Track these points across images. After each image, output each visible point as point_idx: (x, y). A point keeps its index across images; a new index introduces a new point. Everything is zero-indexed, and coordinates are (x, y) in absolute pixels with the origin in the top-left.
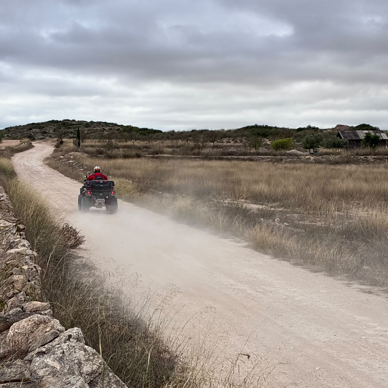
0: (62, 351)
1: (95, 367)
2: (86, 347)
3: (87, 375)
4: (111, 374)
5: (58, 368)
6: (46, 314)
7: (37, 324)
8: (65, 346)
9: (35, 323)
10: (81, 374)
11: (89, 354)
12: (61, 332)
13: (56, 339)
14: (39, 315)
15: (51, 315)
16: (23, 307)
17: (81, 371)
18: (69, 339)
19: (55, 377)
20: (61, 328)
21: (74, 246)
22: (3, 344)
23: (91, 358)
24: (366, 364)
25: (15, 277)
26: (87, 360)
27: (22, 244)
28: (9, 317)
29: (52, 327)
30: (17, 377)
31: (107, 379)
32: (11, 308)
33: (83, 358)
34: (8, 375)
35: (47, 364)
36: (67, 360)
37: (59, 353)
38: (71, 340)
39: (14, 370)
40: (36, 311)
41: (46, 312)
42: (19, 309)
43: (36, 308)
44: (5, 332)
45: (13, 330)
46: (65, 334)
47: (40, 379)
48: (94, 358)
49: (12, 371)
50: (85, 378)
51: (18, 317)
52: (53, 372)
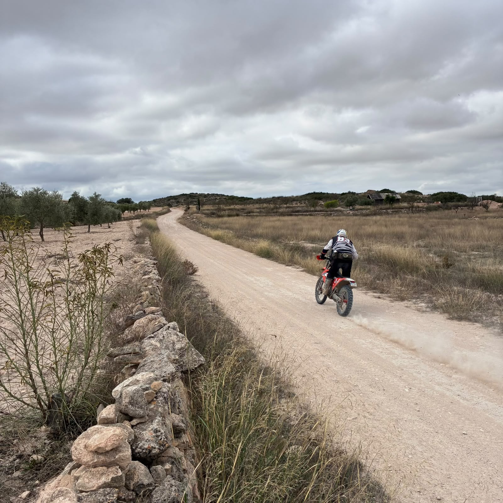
0: (163, 336)
1: (183, 345)
2: (178, 333)
3: (178, 350)
4: (193, 349)
5: (159, 346)
6: (158, 314)
7: (151, 320)
8: (165, 333)
9: (149, 319)
10: (174, 349)
11: (180, 337)
12: (164, 325)
13: (161, 329)
14: (152, 315)
15: (161, 315)
16: (144, 311)
17: (175, 348)
18: (168, 329)
19: (154, 351)
20: (165, 322)
21: (192, 274)
22: (131, 333)
23: (181, 340)
24: (371, 343)
25: (144, 293)
26: (178, 341)
27: (153, 273)
28: (134, 316)
29: (159, 322)
30: (131, 351)
31: (191, 352)
32: (137, 311)
33: (176, 340)
34: (125, 350)
35: (151, 344)
36: (166, 341)
37: (161, 337)
38: (169, 329)
39: (129, 347)
40: (153, 313)
42: (142, 312)
43: (153, 311)
44: (132, 326)
45: (136, 324)
46: (167, 326)
47: (145, 352)
48: (183, 340)
49: (128, 348)
50: (177, 352)
51: (140, 316)
52: (155, 349)
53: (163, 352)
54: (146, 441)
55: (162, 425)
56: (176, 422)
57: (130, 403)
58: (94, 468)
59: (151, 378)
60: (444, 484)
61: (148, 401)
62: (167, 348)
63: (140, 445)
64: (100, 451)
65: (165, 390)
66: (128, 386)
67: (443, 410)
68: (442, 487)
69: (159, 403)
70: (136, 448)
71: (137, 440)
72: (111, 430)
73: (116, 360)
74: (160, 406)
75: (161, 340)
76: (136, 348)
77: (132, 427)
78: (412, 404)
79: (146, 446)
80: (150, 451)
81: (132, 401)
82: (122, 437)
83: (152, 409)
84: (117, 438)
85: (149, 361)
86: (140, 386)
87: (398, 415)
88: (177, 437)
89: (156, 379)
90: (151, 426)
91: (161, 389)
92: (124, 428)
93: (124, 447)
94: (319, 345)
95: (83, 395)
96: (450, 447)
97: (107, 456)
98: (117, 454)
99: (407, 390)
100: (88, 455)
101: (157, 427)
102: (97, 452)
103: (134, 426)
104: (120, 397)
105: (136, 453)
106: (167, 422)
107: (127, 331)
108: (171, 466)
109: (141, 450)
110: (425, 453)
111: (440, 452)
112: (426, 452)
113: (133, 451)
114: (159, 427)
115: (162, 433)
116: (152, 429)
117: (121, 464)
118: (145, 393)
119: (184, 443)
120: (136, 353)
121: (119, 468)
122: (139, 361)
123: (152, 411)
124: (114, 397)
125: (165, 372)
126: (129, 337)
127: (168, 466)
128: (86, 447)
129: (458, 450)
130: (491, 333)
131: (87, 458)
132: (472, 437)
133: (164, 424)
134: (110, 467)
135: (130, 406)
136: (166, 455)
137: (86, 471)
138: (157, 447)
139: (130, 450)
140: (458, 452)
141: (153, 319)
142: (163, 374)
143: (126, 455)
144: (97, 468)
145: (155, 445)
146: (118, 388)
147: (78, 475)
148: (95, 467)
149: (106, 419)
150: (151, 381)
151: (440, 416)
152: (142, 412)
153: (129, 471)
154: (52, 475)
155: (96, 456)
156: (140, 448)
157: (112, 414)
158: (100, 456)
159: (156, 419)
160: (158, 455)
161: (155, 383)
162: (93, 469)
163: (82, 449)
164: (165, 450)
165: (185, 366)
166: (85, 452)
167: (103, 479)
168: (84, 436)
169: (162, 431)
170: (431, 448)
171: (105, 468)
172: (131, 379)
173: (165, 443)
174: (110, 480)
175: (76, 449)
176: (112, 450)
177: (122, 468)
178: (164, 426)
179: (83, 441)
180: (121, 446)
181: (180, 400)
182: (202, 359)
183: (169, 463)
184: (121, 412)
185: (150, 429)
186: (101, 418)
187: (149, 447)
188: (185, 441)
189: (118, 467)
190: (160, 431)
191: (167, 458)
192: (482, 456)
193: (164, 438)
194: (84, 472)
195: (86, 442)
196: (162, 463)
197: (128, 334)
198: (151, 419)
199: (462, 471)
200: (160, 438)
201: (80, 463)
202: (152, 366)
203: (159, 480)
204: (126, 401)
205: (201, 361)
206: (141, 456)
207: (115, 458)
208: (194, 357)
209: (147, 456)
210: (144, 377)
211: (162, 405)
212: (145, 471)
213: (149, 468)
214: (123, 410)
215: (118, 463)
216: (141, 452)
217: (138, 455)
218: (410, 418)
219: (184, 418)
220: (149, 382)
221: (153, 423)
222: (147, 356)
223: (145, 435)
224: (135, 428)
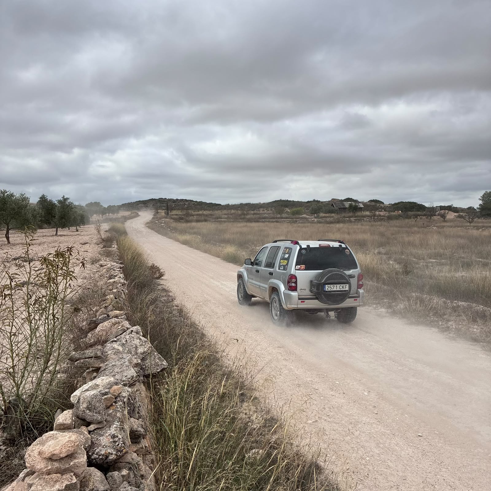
0: (125, 340)
1: (146, 349)
2: (141, 337)
3: (140, 354)
4: (155, 354)
5: (121, 350)
6: (122, 318)
7: (114, 324)
8: (127, 337)
9: (112, 323)
10: (137, 353)
11: (142, 341)
12: (128, 329)
13: (124, 333)
14: (116, 319)
15: (125, 319)
16: (108, 314)
17: (137, 352)
18: (131, 333)
19: (115, 355)
20: (128, 326)
21: (159, 278)
22: (94, 337)
23: (144, 344)
25: (108, 297)
26: (141, 345)
27: (119, 276)
28: (97, 320)
29: (122, 326)
30: (92, 355)
31: (153, 356)
32: (100, 315)
33: (138, 344)
34: (87, 354)
35: (114, 348)
36: (128, 345)
37: (124, 341)
38: (132, 333)
39: (91, 351)
40: (116, 317)
41: (122, 317)
42: (105, 315)
43: (117, 315)
44: (95, 330)
45: (99, 328)
46: (129, 330)
47: (106, 356)
48: (145, 344)
49: (89, 352)
50: (139, 356)
51: (104, 320)
52: (117, 352)
53: (125, 356)
54: (104, 448)
55: (120, 430)
56: (135, 427)
57: (88, 408)
58: (48, 475)
59: (111, 382)
60: (399, 486)
61: (106, 406)
62: (129, 352)
63: (97, 451)
64: (54, 458)
65: (124, 394)
66: (87, 390)
67: (400, 412)
68: (398, 488)
69: (118, 408)
70: (92, 455)
71: (94, 446)
72: (67, 436)
73: (77, 364)
74: (119, 411)
75: (123, 344)
76: (98, 352)
77: (90, 432)
78: (370, 407)
79: (103, 452)
80: (107, 457)
81: (90, 406)
82: (77, 444)
83: (111, 414)
84: (73, 444)
85: (110, 365)
86: (99, 391)
87: (357, 418)
88: (136, 443)
89: (116, 384)
90: (109, 431)
91: (120, 393)
92: (81, 434)
93: (80, 454)
94: (282, 349)
95: (42, 400)
96: (406, 449)
97: (62, 462)
98: (72, 461)
99: (366, 394)
100: (42, 462)
101: (115, 432)
102: (51, 459)
103: (91, 431)
104: (78, 402)
105: (93, 459)
106: (125, 427)
107: (90, 335)
108: (128, 472)
109: (98, 456)
110: (382, 456)
111: (396, 454)
112: (384, 454)
113: (89, 457)
114: (117, 433)
115: (119, 439)
116: (109, 435)
117: (76, 471)
118: (103, 398)
119: (142, 448)
120: (97, 357)
121: (74, 475)
122: (101, 365)
123: (110, 416)
124: (73, 402)
125: (126, 377)
126: (92, 341)
127: (125, 472)
128: (40, 453)
129: (413, 452)
130: (447, 338)
131: (40, 465)
132: (427, 439)
133: (122, 429)
134: (64, 474)
135: (88, 411)
136: (123, 461)
137: (40, 479)
138: (114, 453)
139: (86, 457)
140: (413, 454)
141: (117, 323)
142: (124, 379)
143: (81, 461)
144: (51, 476)
145: (113, 451)
146: (77, 393)
147: (31, 482)
148: (49, 473)
149: (62, 425)
150: (110, 385)
151: (397, 419)
152: (100, 417)
153: (84, 477)
154: (7, 481)
155: (50, 463)
156: (96, 454)
157: (69, 420)
158: (54, 463)
159: (114, 424)
160: (116, 461)
161: (115, 387)
162: (47, 477)
163: (36, 456)
164: (123, 456)
165: (147, 370)
166: (38, 459)
167: (57, 486)
168: (38, 443)
169: (120, 437)
170: (388, 450)
171: (59, 475)
172: (90, 384)
173: (123, 449)
174: (64, 488)
175: (30, 456)
176: (66, 457)
177: (76, 475)
178: (123, 431)
179: (37, 447)
180: (76, 453)
181: (140, 405)
182: (165, 363)
183: (127, 469)
184: (78, 417)
185: (107, 435)
186: (57, 423)
187: (106, 453)
188: (144, 446)
189: (72, 474)
190: (117, 437)
191: (125, 463)
192: (436, 457)
193: (122, 444)
194: (37, 479)
195: (40, 448)
196: (119, 469)
197: (90, 337)
198: (109, 424)
199: (417, 473)
200: (117, 444)
201: (34, 470)
202: (113, 371)
203: (115, 486)
204: (83, 406)
205: (164, 365)
206: (97, 463)
207: (70, 464)
208: (156, 361)
209: (103, 462)
210: (104, 382)
211: (120, 410)
212: (101, 477)
213: (105, 475)
214: (80, 415)
215: (73, 469)
216: (97, 458)
217: (95, 461)
218: (368, 420)
219: (143, 423)
220: (109, 386)
221: (111, 429)
222: (109, 360)
223: (102, 440)
224: (92, 434)
